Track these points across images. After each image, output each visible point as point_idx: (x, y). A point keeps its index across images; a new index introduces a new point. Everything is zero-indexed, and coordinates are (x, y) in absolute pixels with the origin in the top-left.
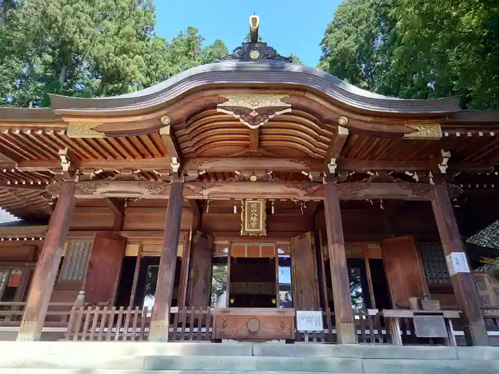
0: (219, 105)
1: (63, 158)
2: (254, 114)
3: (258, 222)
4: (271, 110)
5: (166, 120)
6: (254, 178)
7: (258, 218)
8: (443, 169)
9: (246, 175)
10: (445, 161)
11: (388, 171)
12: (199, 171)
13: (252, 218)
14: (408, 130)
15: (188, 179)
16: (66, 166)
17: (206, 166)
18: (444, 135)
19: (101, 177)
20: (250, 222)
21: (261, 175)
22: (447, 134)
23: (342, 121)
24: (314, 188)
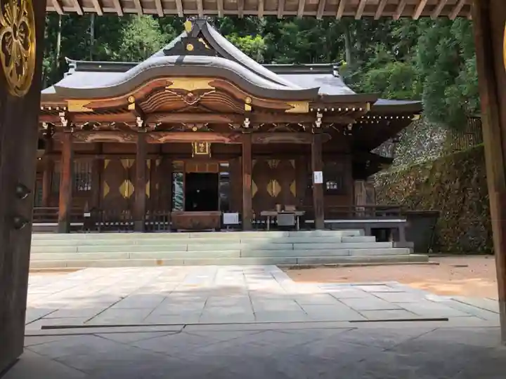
0: (166, 88)
1: (63, 118)
2: (190, 95)
3: (205, 148)
4: (201, 92)
5: (132, 100)
6: (195, 129)
7: (205, 144)
8: (318, 124)
9: (190, 126)
10: (319, 120)
11: (286, 123)
12: (156, 124)
13: (200, 145)
14: (289, 107)
15: (150, 129)
16: (65, 123)
17: (161, 120)
18: (310, 110)
19: (88, 129)
20: (199, 147)
21: (200, 126)
22: (312, 110)
23: (248, 100)
24: (236, 136)
